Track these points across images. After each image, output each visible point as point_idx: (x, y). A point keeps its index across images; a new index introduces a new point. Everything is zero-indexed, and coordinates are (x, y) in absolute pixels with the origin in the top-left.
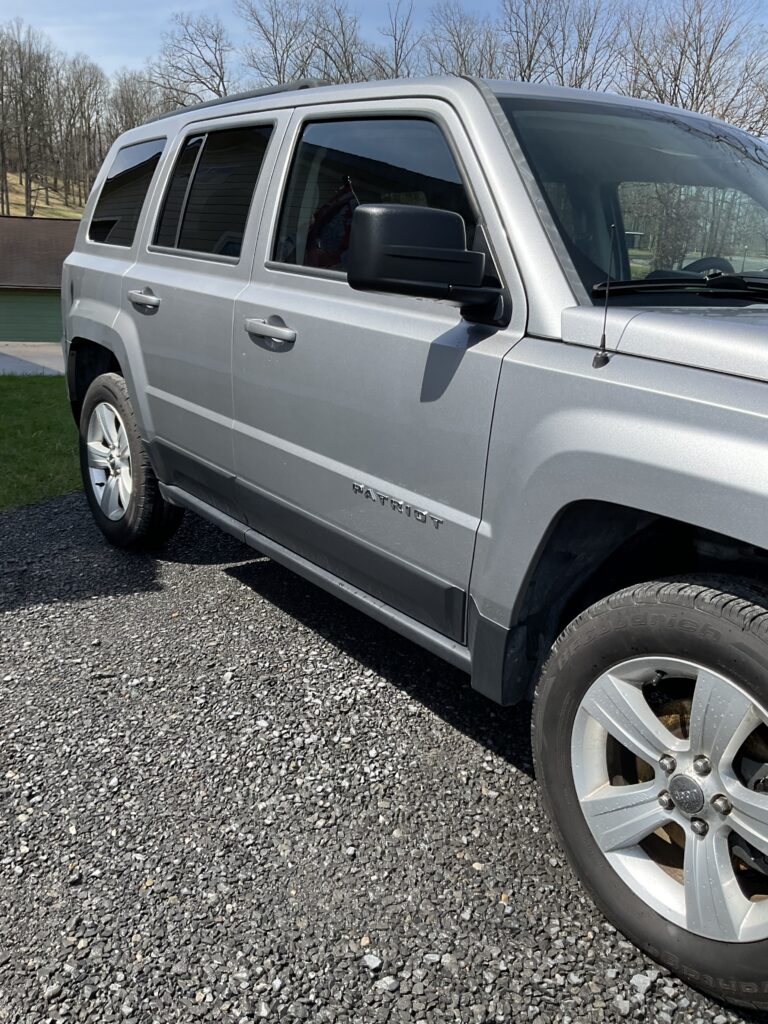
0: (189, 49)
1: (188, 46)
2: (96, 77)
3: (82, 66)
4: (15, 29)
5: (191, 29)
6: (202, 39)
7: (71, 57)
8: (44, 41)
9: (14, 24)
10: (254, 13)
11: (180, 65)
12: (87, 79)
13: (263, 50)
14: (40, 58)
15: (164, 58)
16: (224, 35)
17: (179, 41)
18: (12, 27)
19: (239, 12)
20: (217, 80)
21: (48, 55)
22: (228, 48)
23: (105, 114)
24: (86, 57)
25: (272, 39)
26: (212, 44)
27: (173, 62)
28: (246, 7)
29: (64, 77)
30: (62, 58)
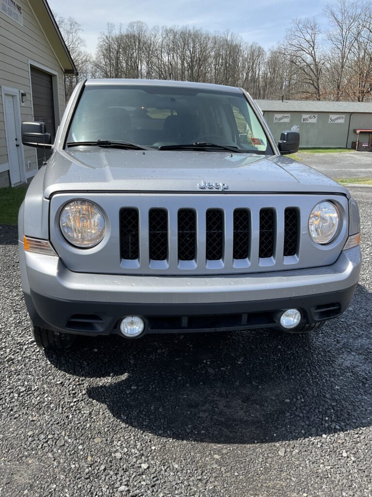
0: (299, 35)
1: (299, 34)
2: (261, 52)
3: (254, 48)
4: (226, 35)
5: (300, 26)
6: (306, 30)
7: (250, 44)
8: (239, 38)
9: (226, 33)
10: (333, 15)
11: (293, 43)
12: (256, 53)
13: (336, 31)
14: (236, 46)
15: (286, 41)
16: (317, 26)
17: (294, 32)
18: (224, 34)
19: (325, 14)
20: (311, 48)
21: (240, 45)
22: (318, 32)
23: (263, 69)
24: (257, 44)
25: (341, 25)
26: (310, 32)
27: (290, 42)
28: (329, 11)
29: (246, 54)
30: (246, 45)
